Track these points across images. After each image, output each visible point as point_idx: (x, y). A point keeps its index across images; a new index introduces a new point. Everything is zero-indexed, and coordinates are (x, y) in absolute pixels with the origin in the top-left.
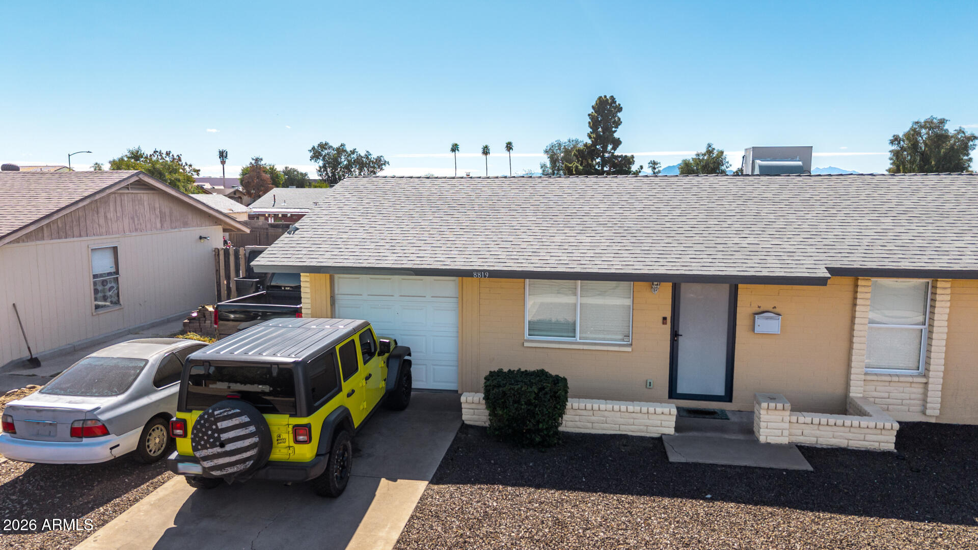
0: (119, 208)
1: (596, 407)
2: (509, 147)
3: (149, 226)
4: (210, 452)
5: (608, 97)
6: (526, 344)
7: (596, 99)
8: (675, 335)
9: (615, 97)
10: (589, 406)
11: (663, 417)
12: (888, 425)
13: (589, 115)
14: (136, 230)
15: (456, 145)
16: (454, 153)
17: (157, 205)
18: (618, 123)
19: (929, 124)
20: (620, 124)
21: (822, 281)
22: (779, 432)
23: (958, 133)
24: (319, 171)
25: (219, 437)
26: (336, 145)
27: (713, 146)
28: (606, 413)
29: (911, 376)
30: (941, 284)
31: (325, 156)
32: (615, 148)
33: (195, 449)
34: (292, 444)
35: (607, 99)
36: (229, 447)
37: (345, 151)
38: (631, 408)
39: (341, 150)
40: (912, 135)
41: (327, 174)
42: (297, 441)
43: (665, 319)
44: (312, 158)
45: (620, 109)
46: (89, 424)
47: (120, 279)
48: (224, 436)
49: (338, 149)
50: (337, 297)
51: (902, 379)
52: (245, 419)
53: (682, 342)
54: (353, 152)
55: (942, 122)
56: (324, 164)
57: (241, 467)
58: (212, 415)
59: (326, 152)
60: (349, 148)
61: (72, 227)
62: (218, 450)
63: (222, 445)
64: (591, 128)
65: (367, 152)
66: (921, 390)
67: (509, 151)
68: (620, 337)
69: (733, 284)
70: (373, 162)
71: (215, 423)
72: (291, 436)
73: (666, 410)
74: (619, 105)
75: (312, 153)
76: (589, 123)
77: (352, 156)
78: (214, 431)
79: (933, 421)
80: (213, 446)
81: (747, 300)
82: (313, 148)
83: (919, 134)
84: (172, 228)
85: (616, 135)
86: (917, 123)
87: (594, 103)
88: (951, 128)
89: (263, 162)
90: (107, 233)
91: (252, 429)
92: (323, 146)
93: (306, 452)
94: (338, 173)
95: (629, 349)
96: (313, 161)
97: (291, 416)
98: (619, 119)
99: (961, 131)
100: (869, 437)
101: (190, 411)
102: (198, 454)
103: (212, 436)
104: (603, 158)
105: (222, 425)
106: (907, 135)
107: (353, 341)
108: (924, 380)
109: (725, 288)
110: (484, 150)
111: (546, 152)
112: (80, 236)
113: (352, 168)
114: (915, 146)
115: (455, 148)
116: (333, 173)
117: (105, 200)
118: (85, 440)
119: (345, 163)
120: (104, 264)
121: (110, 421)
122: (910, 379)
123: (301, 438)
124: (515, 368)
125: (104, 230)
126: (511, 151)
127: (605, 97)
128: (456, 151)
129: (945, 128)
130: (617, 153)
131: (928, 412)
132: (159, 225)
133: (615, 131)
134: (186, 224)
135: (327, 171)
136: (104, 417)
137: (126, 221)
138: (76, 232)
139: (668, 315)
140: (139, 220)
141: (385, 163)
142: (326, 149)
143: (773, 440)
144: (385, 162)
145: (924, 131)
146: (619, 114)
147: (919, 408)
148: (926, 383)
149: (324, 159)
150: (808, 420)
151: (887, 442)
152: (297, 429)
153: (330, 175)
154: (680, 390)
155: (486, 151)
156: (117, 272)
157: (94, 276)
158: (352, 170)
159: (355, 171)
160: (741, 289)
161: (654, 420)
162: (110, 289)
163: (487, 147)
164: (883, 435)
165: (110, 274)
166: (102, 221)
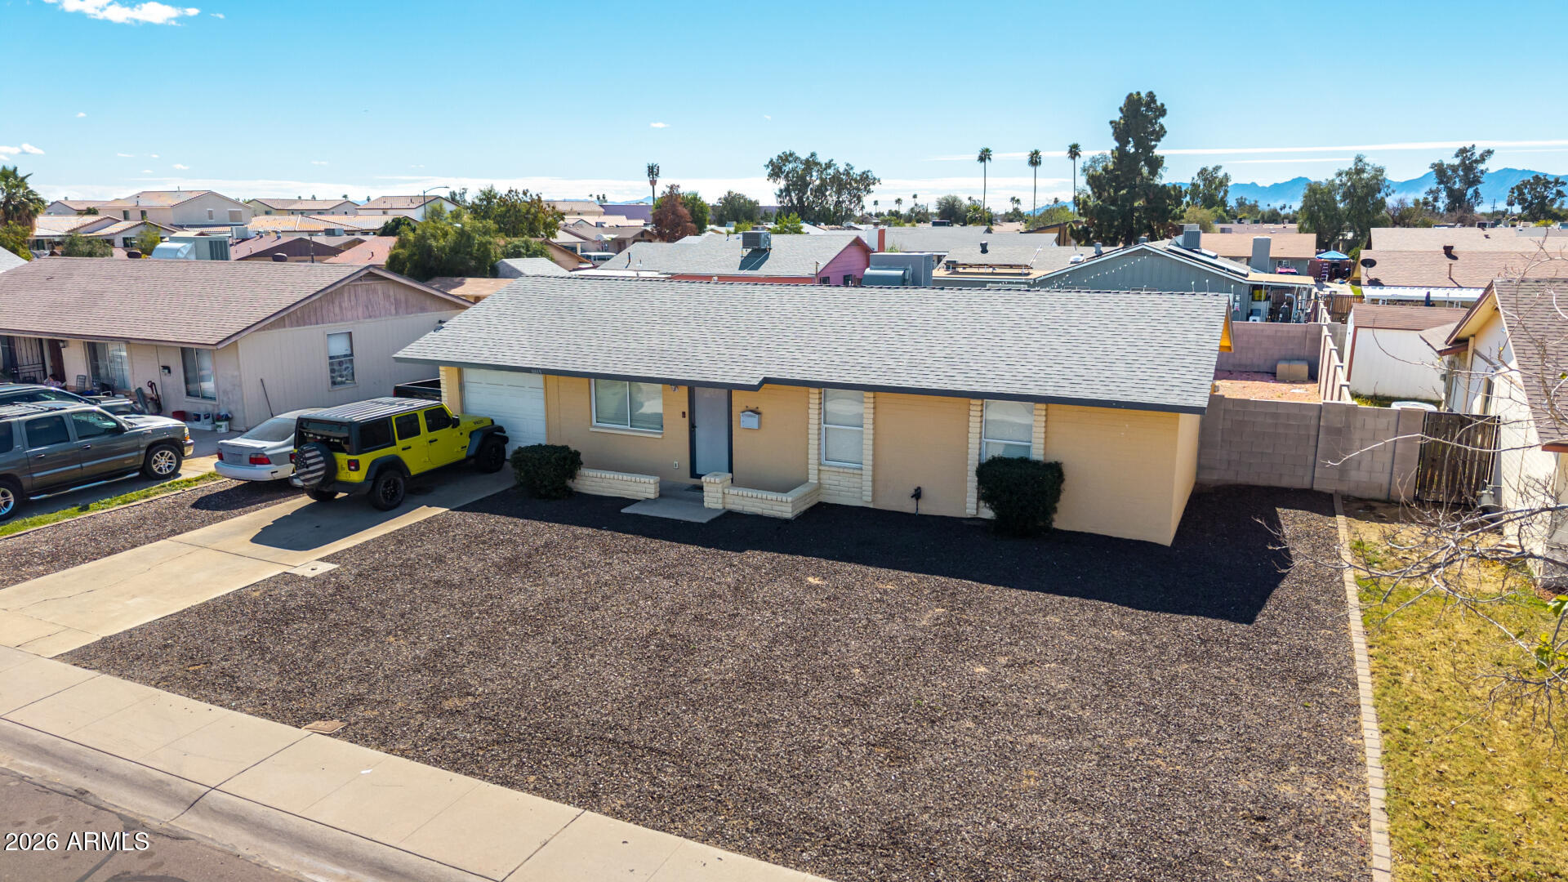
0: (353, 298)
1: (603, 475)
3: (383, 313)
4: (303, 471)
5: (1143, 95)
7: (1124, 98)
8: (692, 427)
9: (1153, 94)
11: (646, 485)
13: (1111, 122)
14: (370, 317)
15: (987, 150)
16: (983, 163)
17: (392, 293)
18: (1160, 134)
20: (1163, 136)
21: (759, 388)
22: (715, 500)
24: (779, 196)
26: (804, 156)
27: (1366, 160)
28: (611, 481)
29: (854, 469)
31: (788, 173)
32: (1154, 172)
34: (348, 471)
35: (1140, 98)
36: (311, 468)
37: (819, 164)
38: (625, 478)
39: (810, 164)
41: (791, 201)
42: (350, 470)
43: (684, 413)
44: (770, 176)
45: (1162, 112)
46: (259, 456)
47: (354, 361)
48: (309, 462)
49: (807, 161)
50: (467, 384)
51: (846, 470)
52: (318, 453)
53: (700, 434)
54: (829, 165)
56: (788, 186)
57: (317, 480)
58: (303, 449)
59: (791, 166)
60: (823, 159)
61: (309, 317)
62: (305, 470)
63: (307, 467)
64: (1116, 141)
65: (847, 165)
66: (858, 480)
67: (1074, 158)
68: (658, 426)
69: (730, 388)
70: (856, 181)
71: (305, 454)
72: (348, 466)
74: (1163, 105)
75: (769, 170)
76: (1113, 134)
77: (829, 171)
78: (305, 459)
79: (871, 506)
80: (304, 468)
81: (737, 401)
82: (771, 162)
84: (407, 313)
85: (1157, 152)
87: (1121, 104)
89: (681, 191)
90: (342, 320)
91: (321, 458)
92: (787, 158)
93: (357, 477)
94: (808, 198)
95: (660, 437)
96: (771, 180)
97: (347, 454)
98: (1162, 127)
100: (776, 508)
102: (297, 472)
103: (303, 462)
104: (1132, 187)
105: (307, 455)
107: (416, 415)
108: (859, 472)
110: (1032, 157)
112: (317, 323)
113: (827, 190)
115: (984, 156)
116: (800, 199)
117: (340, 292)
118: (258, 466)
119: (818, 182)
120: (339, 347)
121: (271, 455)
122: (851, 471)
123: (353, 468)
125: (339, 318)
126: (1077, 158)
127: (1138, 93)
128: (987, 161)
130: (1158, 181)
131: (864, 498)
132: (393, 311)
133: (1155, 146)
134: (423, 310)
135: (790, 196)
136: (267, 453)
137: (360, 310)
138: (313, 320)
139: (687, 410)
140: (373, 307)
141: (875, 181)
142: (790, 162)
143: (712, 506)
144: (875, 179)
146: (1161, 120)
147: (859, 495)
148: (862, 475)
149: (787, 176)
150: (736, 492)
152: (350, 463)
153: (795, 202)
154: (698, 471)
155: (1035, 160)
156: (352, 355)
157: (331, 358)
158: (827, 193)
159: (830, 195)
160: (734, 392)
161: (640, 488)
162: (345, 369)
163: (1037, 153)
164: (783, 506)
165: (345, 356)
166: (337, 310)
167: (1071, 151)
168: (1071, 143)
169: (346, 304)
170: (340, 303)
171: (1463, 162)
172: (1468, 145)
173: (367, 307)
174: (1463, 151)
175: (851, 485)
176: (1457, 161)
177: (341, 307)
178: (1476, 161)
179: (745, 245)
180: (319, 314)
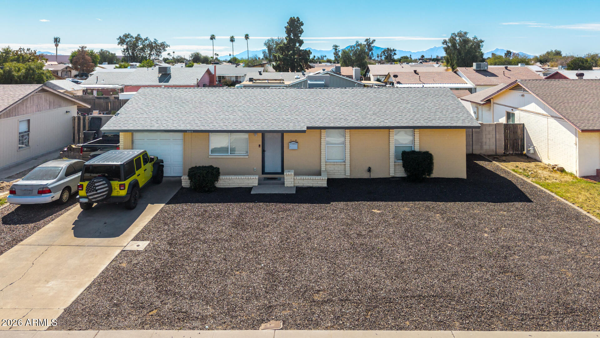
1: (230, 178)
2: (247, 37)
3: (44, 108)
4: (92, 193)
6: (209, 157)
7: (289, 19)
8: (263, 151)
9: (299, 17)
10: (228, 178)
11: (253, 180)
12: (324, 178)
13: (285, 27)
14: (38, 111)
15: (213, 35)
16: (212, 40)
18: (301, 32)
19: (460, 35)
21: (304, 132)
22: (291, 183)
23: (474, 39)
24: (124, 52)
25: (95, 188)
26: (135, 35)
30: (346, 130)
31: (128, 42)
32: (300, 45)
33: (87, 193)
34: (119, 190)
35: (295, 19)
36: (99, 191)
37: (141, 39)
38: (242, 177)
39: (138, 38)
40: (452, 40)
41: (129, 54)
42: (120, 189)
43: (260, 145)
44: (119, 43)
45: (302, 24)
47: (30, 134)
48: (97, 188)
49: (136, 38)
50: (134, 141)
51: (337, 163)
52: (104, 182)
53: (266, 154)
54: (146, 39)
55: (466, 33)
56: (127, 47)
57: (102, 198)
58: (94, 181)
59: (129, 39)
60: (143, 37)
61: (12, 112)
62: (95, 192)
63: (96, 191)
65: (155, 39)
66: (344, 167)
67: (247, 39)
68: (245, 153)
69: (282, 133)
70: (159, 46)
71: (94, 184)
72: (119, 188)
73: (254, 177)
74: (302, 22)
75: (119, 41)
76: (286, 31)
77: (146, 42)
78: (94, 187)
79: (349, 177)
80: (93, 191)
81: (287, 137)
82: (120, 37)
83: (455, 39)
84: (54, 108)
85: (301, 38)
86: (454, 34)
87: (288, 21)
88: (470, 36)
89: (86, 49)
90: (26, 113)
91: (106, 185)
92: (127, 36)
93: (123, 193)
94: (136, 53)
95: (247, 157)
96: (119, 45)
97: (119, 181)
98: (302, 30)
99: (475, 38)
100: (319, 183)
101: (84, 181)
102: (88, 194)
103: (93, 188)
104: (294, 51)
105: (96, 184)
106: (450, 40)
107: (140, 157)
108: (344, 163)
109: (280, 134)
110: (231, 39)
111: (265, 44)
112: (16, 116)
113: (146, 49)
114: (454, 45)
115: (213, 38)
116: (133, 53)
118: (43, 195)
119: (141, 46)
120: (23, 128)
121: (52, 188)
122: (340, 163)
123: (122, 188)
124: (201, 165)
125: (25, 112)
126: (248, 39)
127: (294, 17)
128: (214, 39)
129: (467, 36)
130: (301, 48)
131: (346, 174)
132: (48, 108)
133: (300, 36)
134: (60, 106)
135: (129, 52)
136: (50, 187)
137: (34, 107)
138: (14, 114)
140: (40, 106)
141: (167, 46)
142: (128, 38)
143: (289, 185)
144: (167, 45)
145: (457, 38)
146: (302, 27)
147: (344, 173)
148: (345, 164)
149: (127, 44)
150: (300, 178)
151: (324, 184)
152: (121, 185)
153: (131, 54)
154: (266, 171)
155: (232, 40)
156: (29, 131)
157: (20, 133)
158: (146, 51)
159: (147, 51)
160: (285, 134)
161: (251, 181)
162: (25, 139)
163: (233, 37)
165: (25, 132)
166: (25, 108)
167: (245, 37)
168: (246, 34)
169: (28, 105)
170: (26, 105)
171: (367, 43)
172: (368, 38)
173: (37, 106)
174: (367, 40)
175: (340, 169)
176: (365, 43)
177: (26, 106)
178: (371, 43)
179: (160, 72)
180: (17, 110)
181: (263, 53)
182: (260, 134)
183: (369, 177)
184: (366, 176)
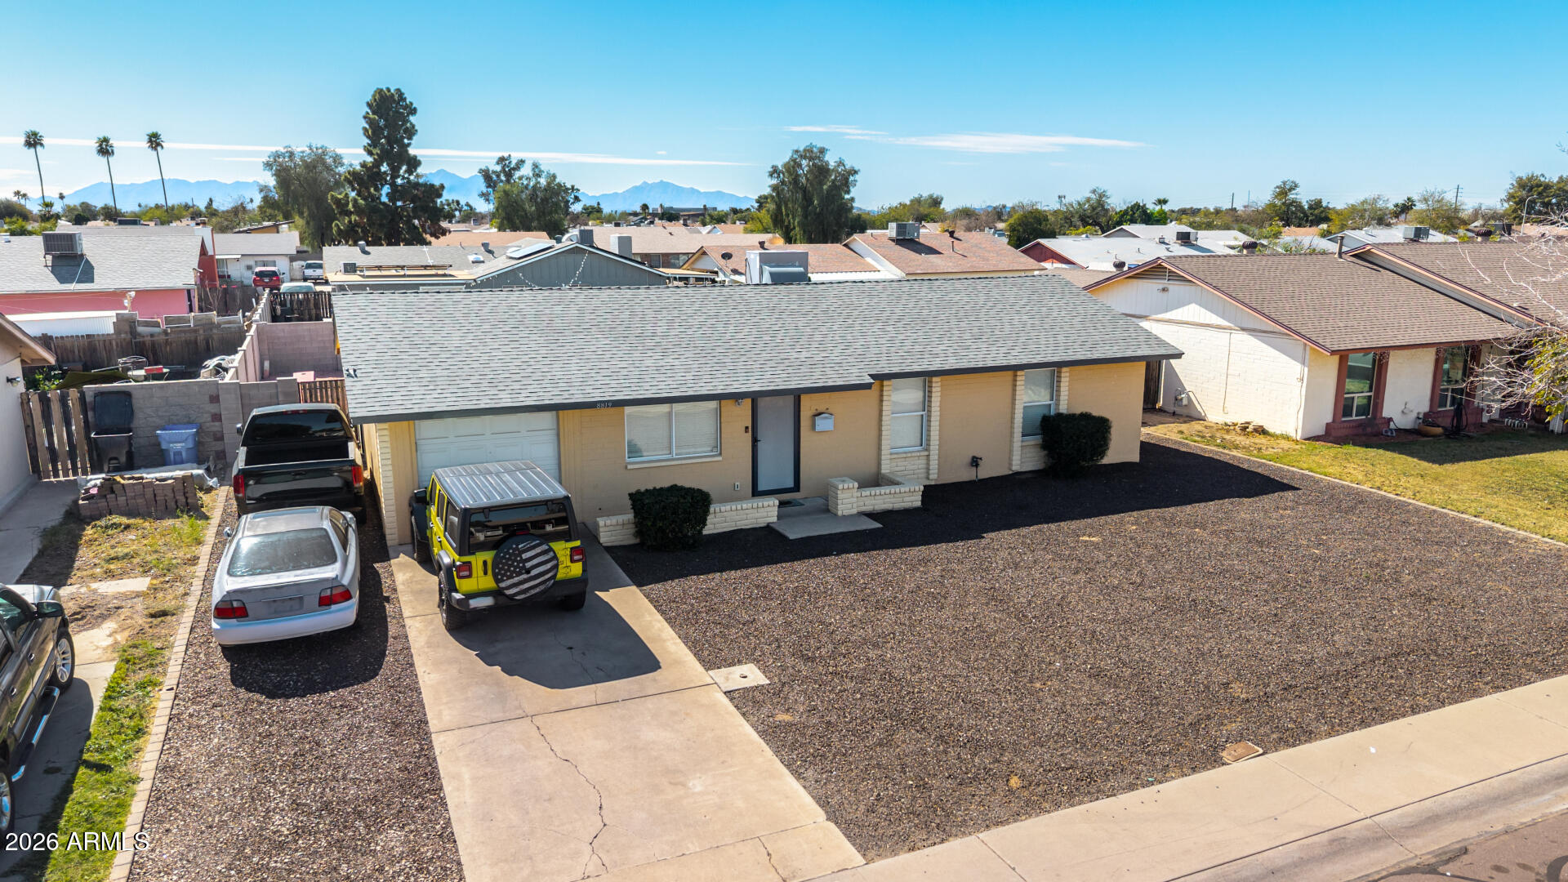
1: (718, 509)
2: (154, 141)
4: (516, 580)
5: (392, 91)
6: (629, 467)
7: (372, 93)
8: (755, 441)
9: (403, 91)
11: (768, 509)
12: (917, 489)
15: (36, 134)
16: (32, 150)
18: (411, 132)
19: (809, 153)
20: (414, 134)
21: (868, 386)
22: (850, 506)
23: (839, 166)
25: (524, 565)
29: (918, 451)
30: (935, 379)
32: (410, 172)
33: (497, 581)
34: (569, 564)
35: (392, 94)
36: (534, 572)
38: (745, 506)
40: (792, 167)
42: (573, 561)
43: (747, 428)
45: (412, 110)
48: (528, 565)
50: (419, 442)
51: (913, 454)
52: (544, 547)
53: (761, 447)
55: (822, 151)
57: (542, 587)
58: (517, 549)
62: (525, 576)
63: (528, 572)
64: (368, 137)
66: (924, 461)
67: (155, 149)
68: (709, 449)
69: (797, 395)
71: (520, 555)
72: (568, 558)
74: (411, 103)
76: (365, 130)
78: (519, 562)
79: (933, 483)
80: (519, 574)
81: (808, 405)
83: (800, 165)
85: (412, 151)
86: (797, 151)
87: (369, 98)
88: (831, 159)
93: (576, 570)
95: (720, 458)
97: (567, 541)
98: (413, 126)
99: (841, 163)
100: (906, 499)
101: (474, 554)
102: (503, 585)
103: (518, 566)
104: (393, 185)
105: (524, 556)
106: (786, 165)
108: (926, 453)
109: (790, 399)
110: (101, 145)
111: (268, 165)
114: (795, 180)
118: (334, 607)
122: (918, 454)
123: (576, 558)
126: (159, 148)
127: (389, 90)
128: (37, 146)
129: (826, 159)
130: (416, 178)
131: (931, 477)
133: (409, 145)
136: (345, 583)
139: (749, 425)
143: (846, 513)
145: (804, 162)
146: (412, 118)
147: (924, 475)
148: (928, 456)
150: (868, 493)
151: (916, 501)
152: (570, 552)
154: (761, 487)
155: (105, 149)
160: (803, 398)
161: (762, 513)
163: (106, 140)
164: (908, 497)
167: (150, 141)
168: (150, 132)
171: (503, 170)
172: (506, 155)
174: (501, 160)
175: (916, 467)
176: (498, 168)
178: (514, 169)
179: (48, 250)
181: (261, 191)
182: (748, 402)
183: (974, 478)
184: (967, 475)
